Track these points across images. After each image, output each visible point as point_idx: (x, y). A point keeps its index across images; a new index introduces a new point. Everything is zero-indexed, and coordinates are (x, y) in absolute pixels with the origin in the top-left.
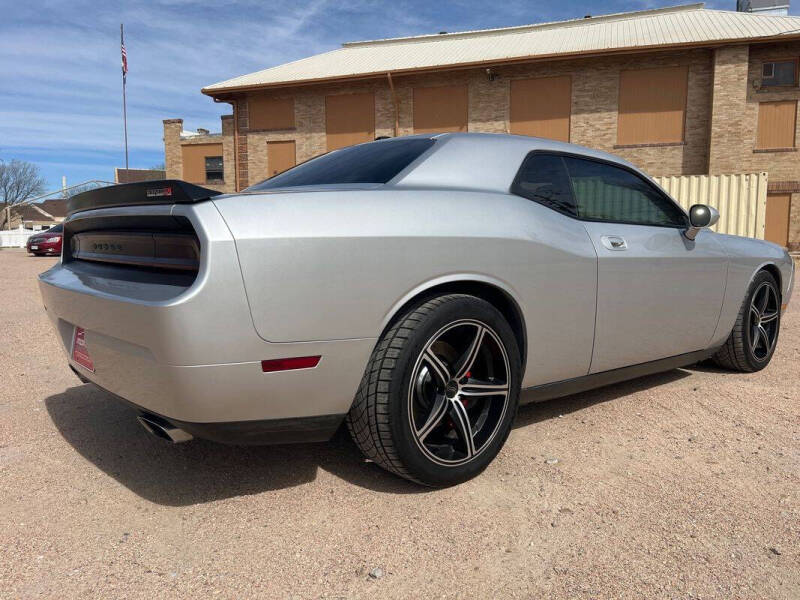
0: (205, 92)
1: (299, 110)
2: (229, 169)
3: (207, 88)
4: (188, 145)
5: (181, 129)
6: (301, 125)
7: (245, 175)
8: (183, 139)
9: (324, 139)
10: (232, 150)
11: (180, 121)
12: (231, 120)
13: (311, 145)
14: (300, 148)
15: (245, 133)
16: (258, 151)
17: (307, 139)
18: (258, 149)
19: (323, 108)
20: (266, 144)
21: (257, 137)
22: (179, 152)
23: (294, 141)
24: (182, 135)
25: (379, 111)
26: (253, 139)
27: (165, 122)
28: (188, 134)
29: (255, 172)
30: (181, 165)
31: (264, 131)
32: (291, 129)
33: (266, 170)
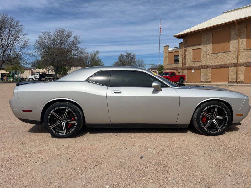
0: (175, 37)
1: (204, 38)
2: (181, 59)
3: (175, 35)
4: (170, 53)
5: (168, 48)
6: (204, 43)
7: (185, 60)
8: (169, 51)
9: (211, 46)
10: (182, 53)
11: (168, 46)
12: (182, 44)
13: (207, 49)
14: (203, 50)
15: (186, 47)
16: (189, 52)
17: (206, 47)
18: (190, 52)
19: (212, 36)
20: (192, 50)
21: (189, 48)
22: (167, 54)
23: (201, 48)
24: (169, 50)
25: (232, 34)
26: (188, 49)
27: (164, 47)
28: (170, 49)
29: (188, 59)
30: (168, 59)
31: (192, 46)
32: (201, 44)
33: (192, 58)
